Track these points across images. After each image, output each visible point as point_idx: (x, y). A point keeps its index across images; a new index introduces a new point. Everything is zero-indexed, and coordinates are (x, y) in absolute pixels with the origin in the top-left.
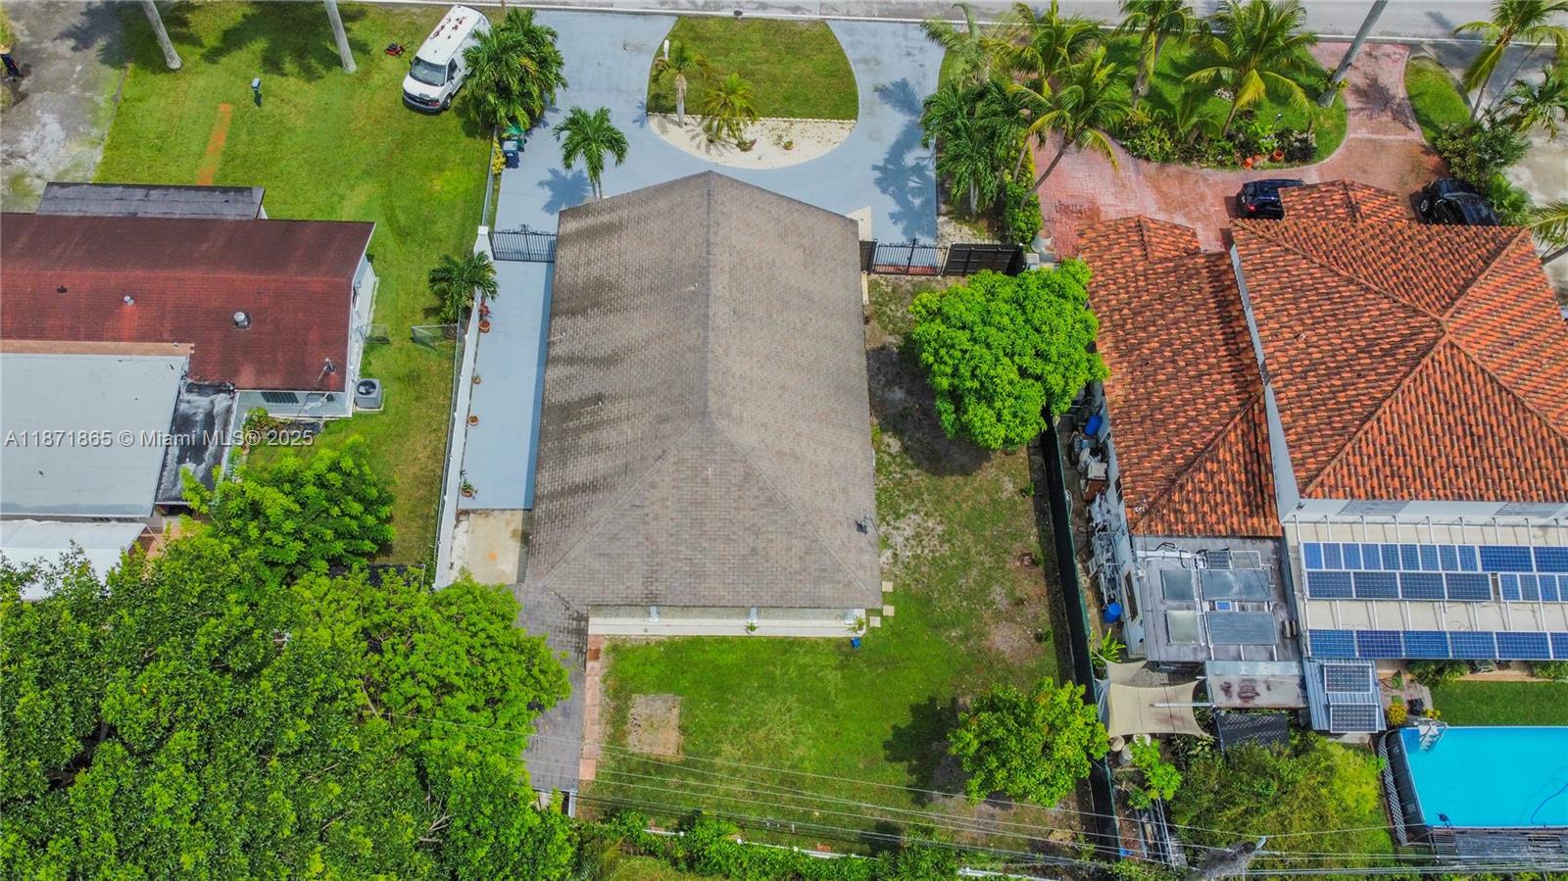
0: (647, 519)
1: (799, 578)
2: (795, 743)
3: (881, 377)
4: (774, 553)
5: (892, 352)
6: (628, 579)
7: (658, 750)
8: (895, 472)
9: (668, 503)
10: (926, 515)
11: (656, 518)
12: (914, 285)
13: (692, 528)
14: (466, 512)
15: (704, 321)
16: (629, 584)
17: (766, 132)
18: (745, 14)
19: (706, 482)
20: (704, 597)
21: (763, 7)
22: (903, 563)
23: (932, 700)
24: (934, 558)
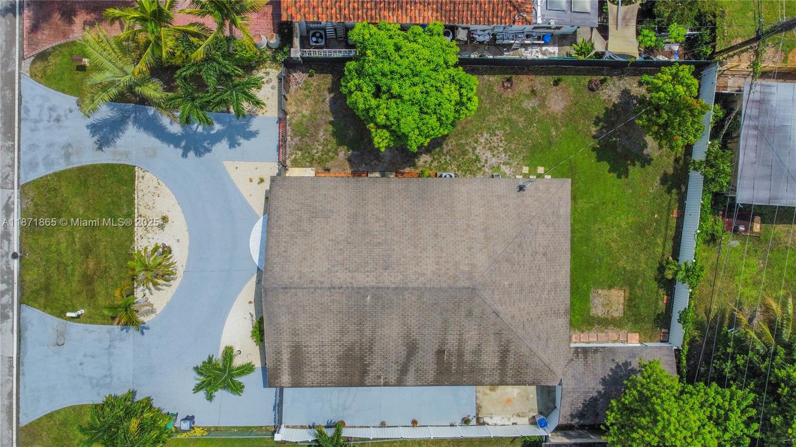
0: (530, 319)
1: (557, 227)
2: (619, 226)
3: (373, 163)
4: (545, 242)
5: (352, 154)
6: (558, 327)
7: (622, 300)
8: (445, 159)
9: (522, 308)
10: (477, 143)
11: (529, 314)
12: (295, 135)
13: (533, 292)
14: (478, 419)
15: (398, 290)
16: (560, 326)
17: (149, 235)
18: (16, 249)
19: (511, 285)
20: (566, 282)
21: (7, 235)
22: (509, 159)
23: (594, 149)
24: (506, 140)
